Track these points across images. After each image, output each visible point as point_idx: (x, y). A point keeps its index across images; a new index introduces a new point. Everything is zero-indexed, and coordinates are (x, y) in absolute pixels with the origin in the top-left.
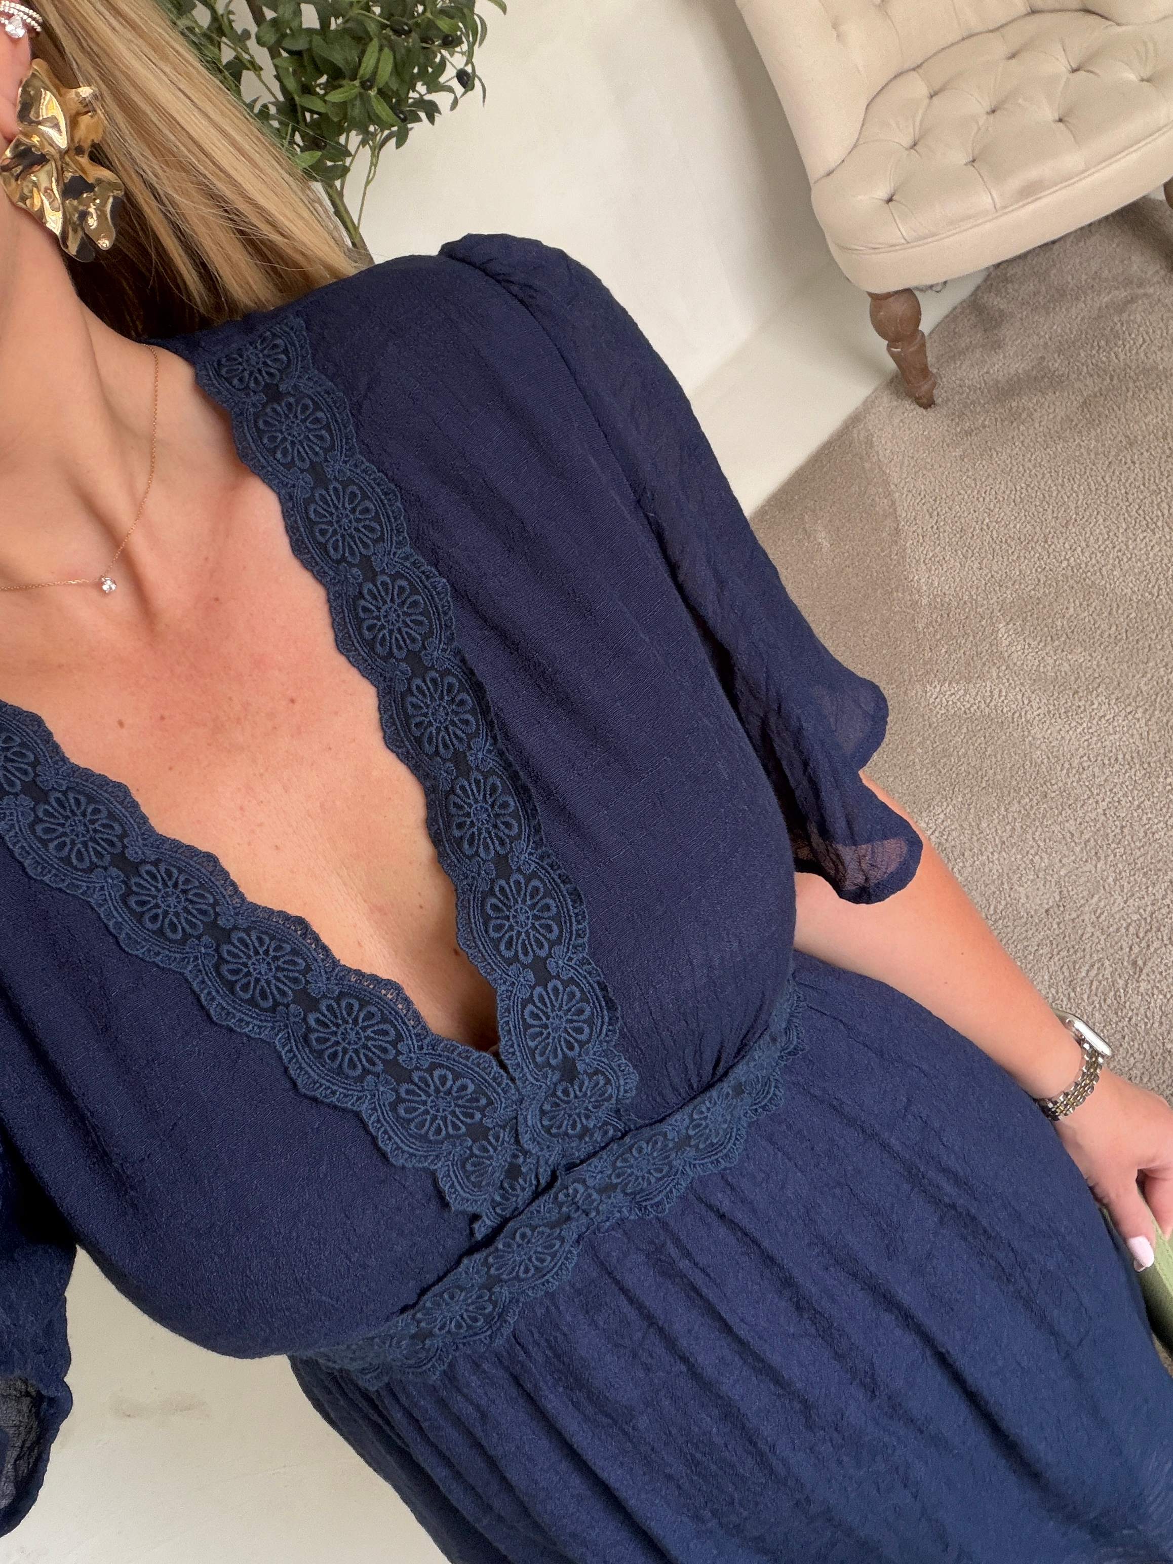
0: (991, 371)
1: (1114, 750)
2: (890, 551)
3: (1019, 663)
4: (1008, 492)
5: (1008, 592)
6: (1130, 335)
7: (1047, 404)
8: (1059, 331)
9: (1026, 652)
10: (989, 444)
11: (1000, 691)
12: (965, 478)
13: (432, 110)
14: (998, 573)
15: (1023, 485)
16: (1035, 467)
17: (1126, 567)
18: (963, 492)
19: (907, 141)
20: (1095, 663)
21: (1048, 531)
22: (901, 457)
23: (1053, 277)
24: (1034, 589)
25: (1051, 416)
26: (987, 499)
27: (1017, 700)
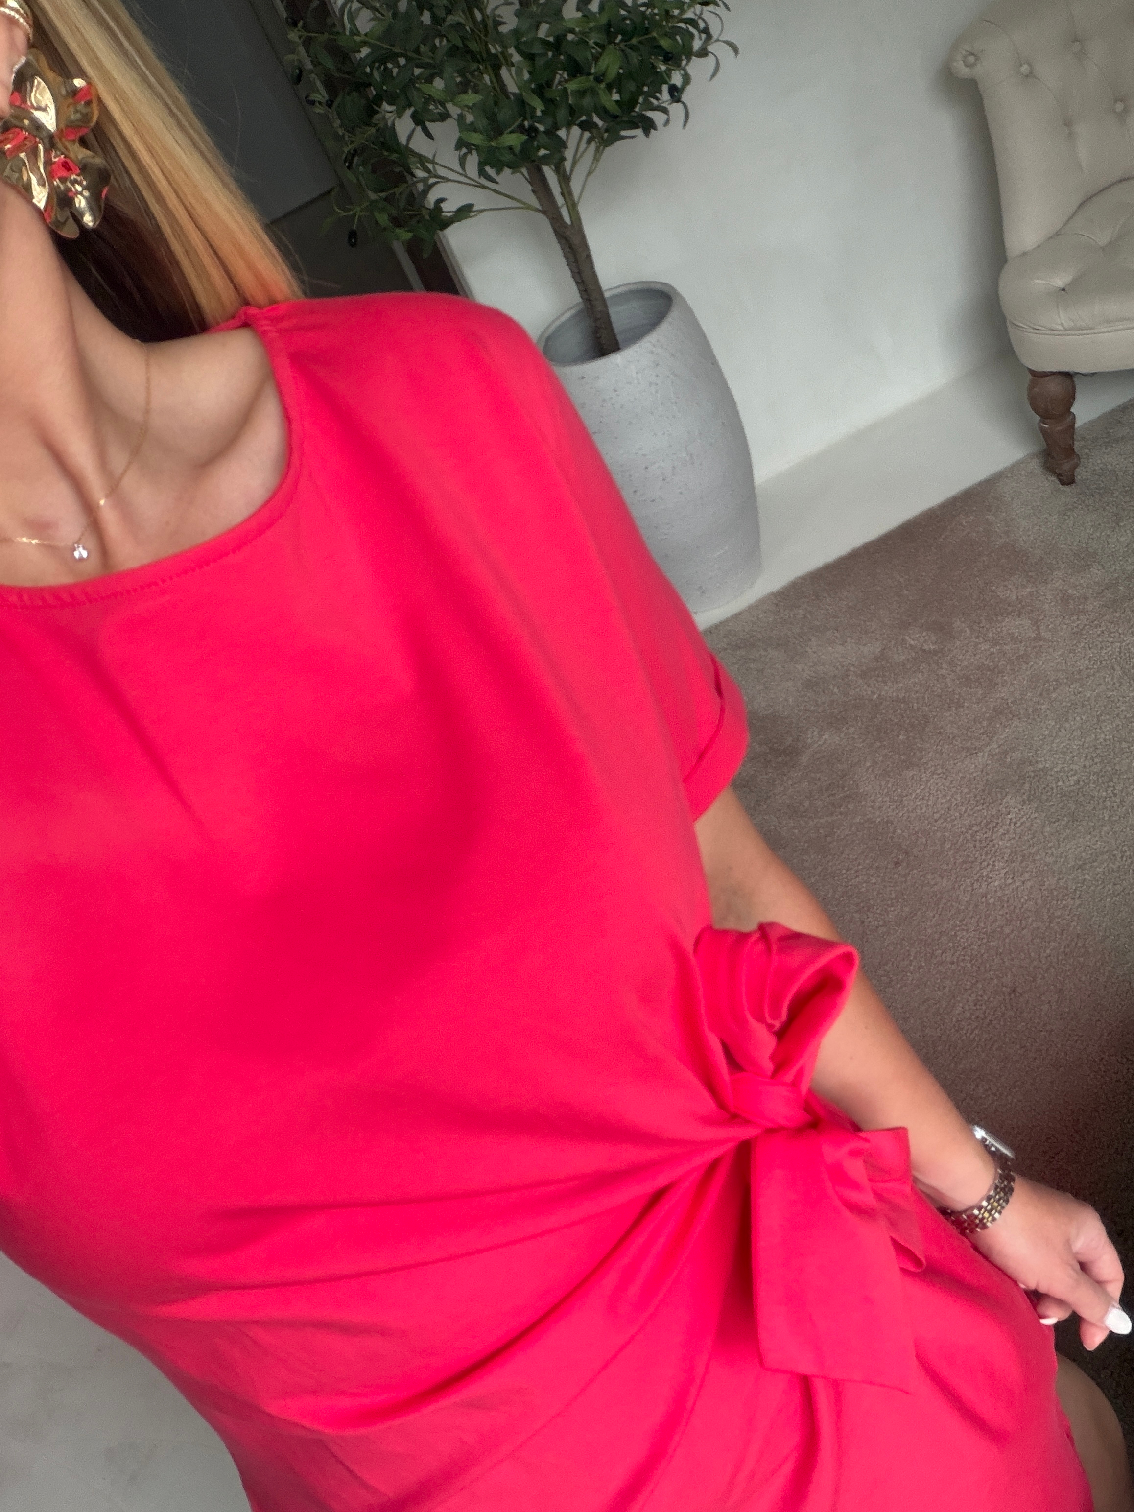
13: (648, 126)
19: (1103, 242)
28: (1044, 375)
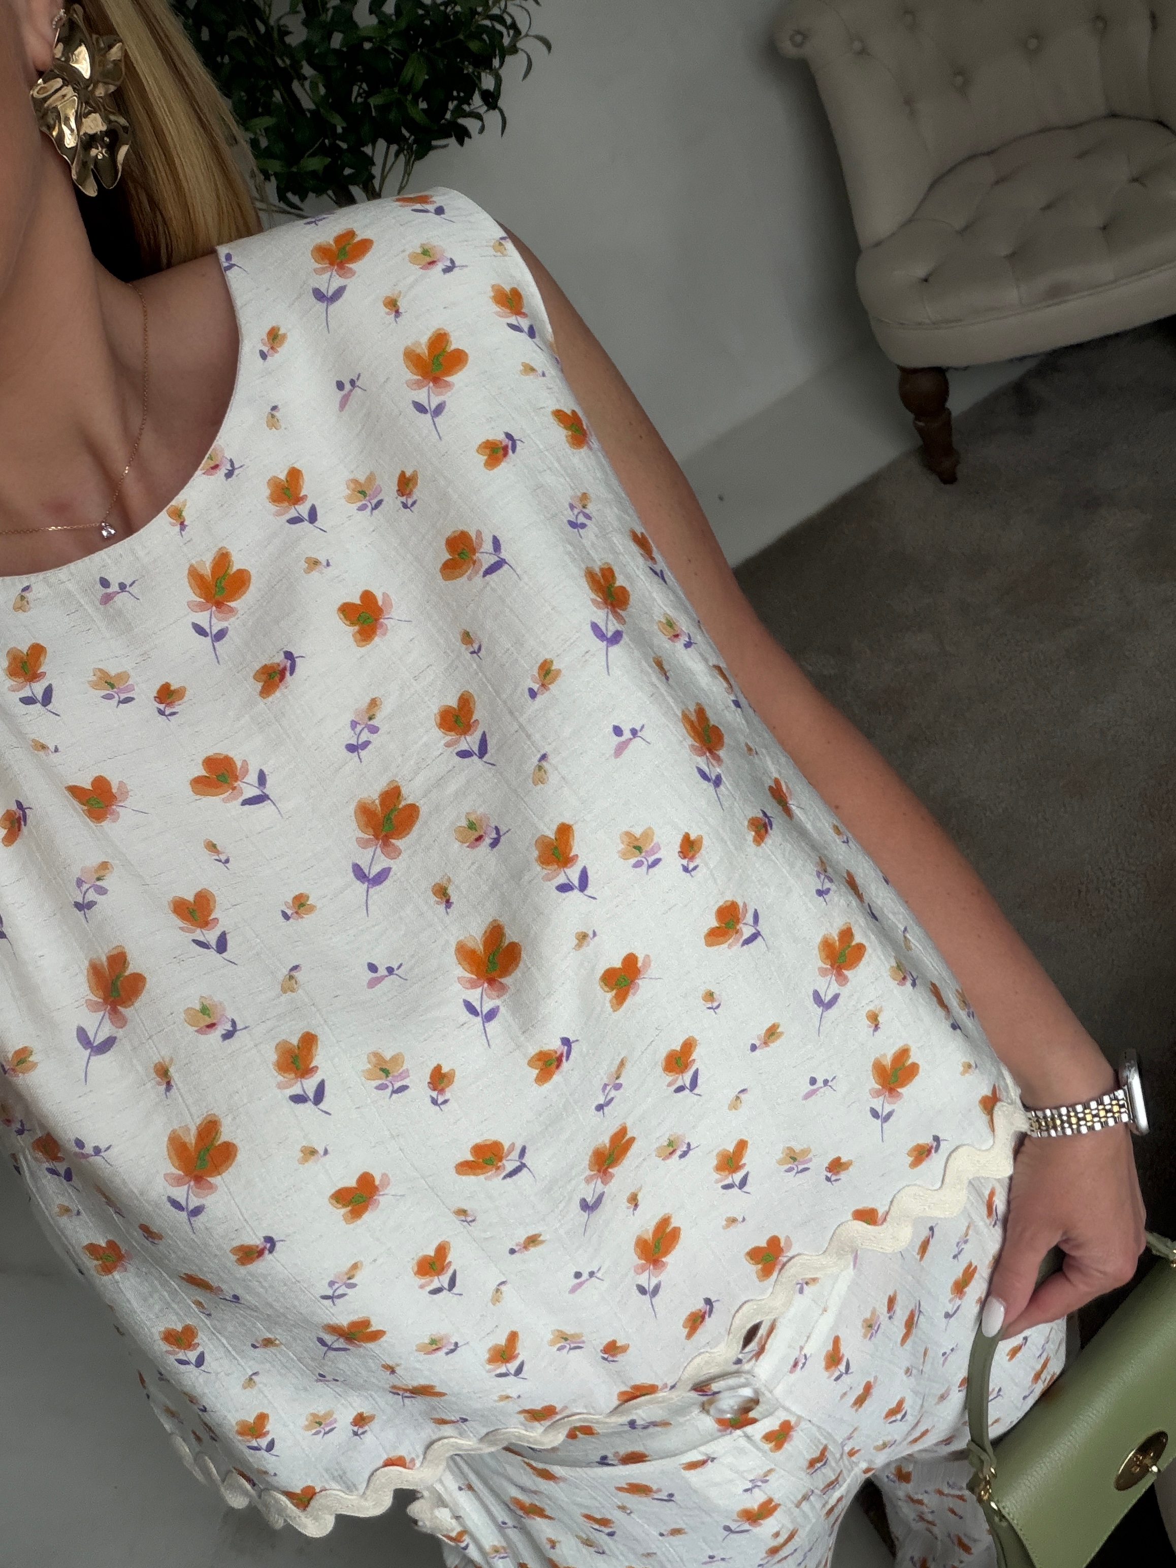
19: (959, 224)
23: (1099, 373)
28: (915, 371)
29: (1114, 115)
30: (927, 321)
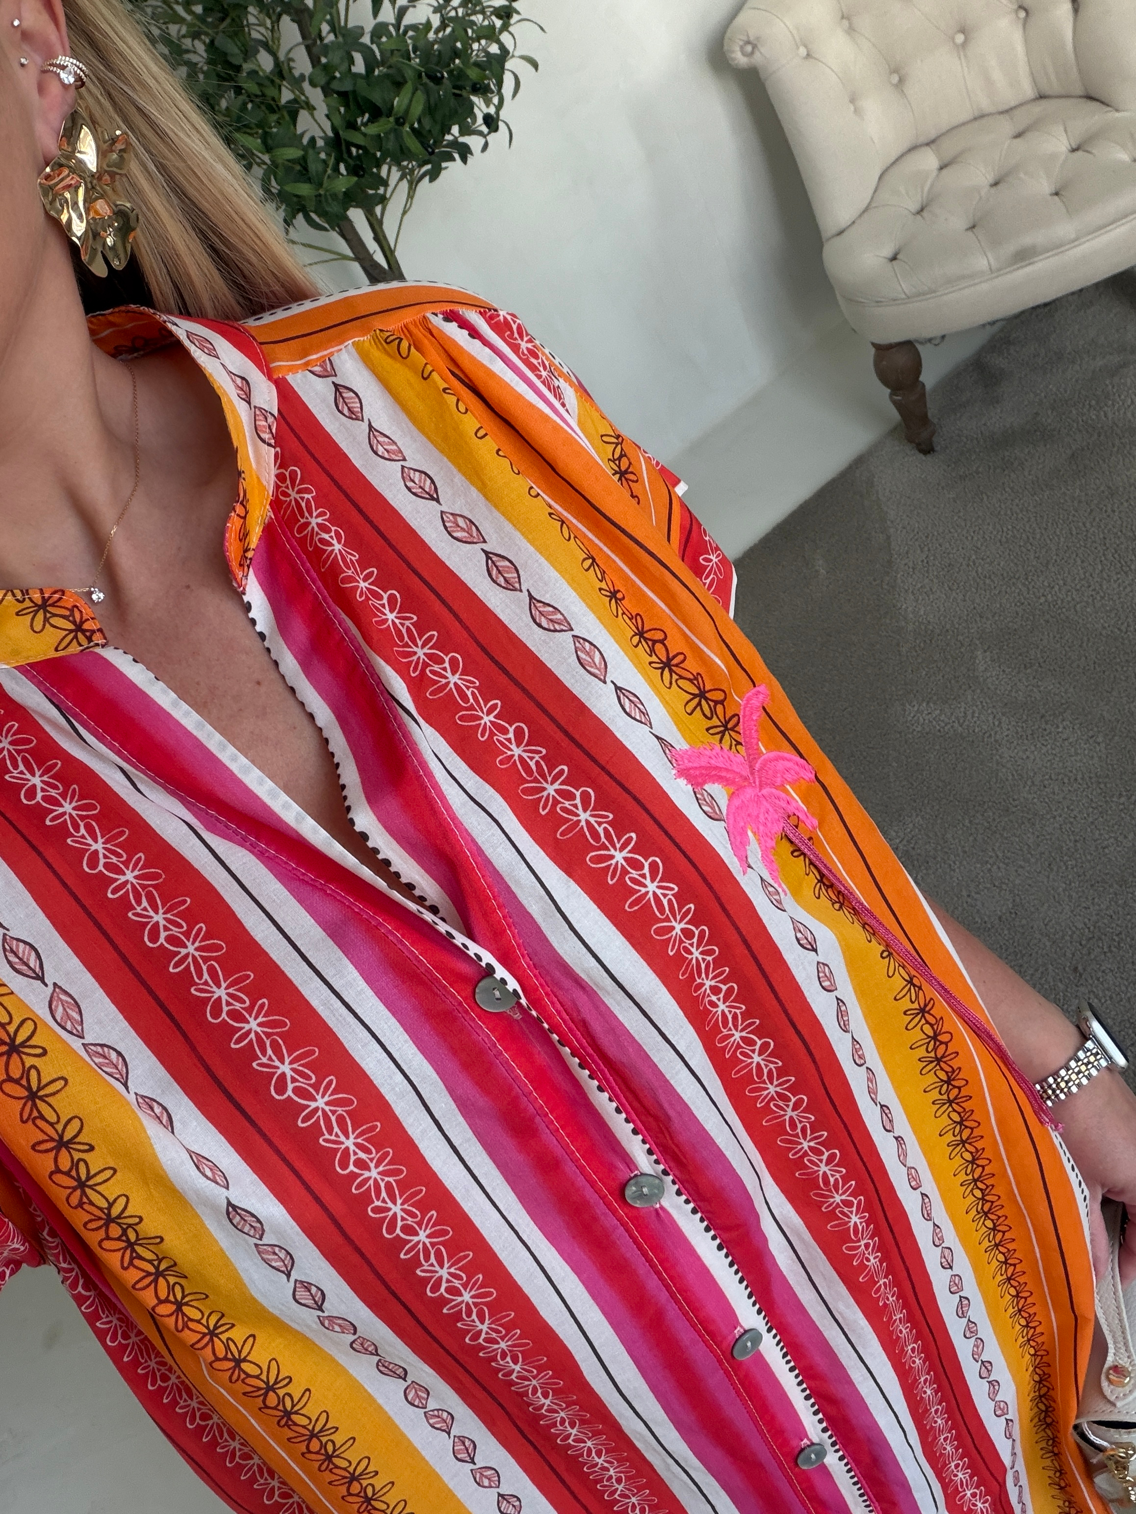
0: (989, 424)
1: (1074, 771)
2: (882, 581)
3: (992, 688)
4: (995, 533)
5: (989, 622)
6: (1119, 396)
7: (1037, 455)
8: (1054, 389)
9: (1001, 677)
10: (981, 488)
11: (974, 712)
12: (956, 518)
13: (465, 151)
14: (979, 605)
15: (1010, 527)
16: (1021, 511)
17: (1098, 605)
18: (952, 530)
19: (914, 206)
20: (1063, 690)
21: (1029, 568)
22: (898, 497)
23: (1052, 340)
24: (1012, 622)
25: (1041, 466)
26: (976, 538)
27: (988, 721)
28: (890, 347)
29: (1042, 97)
30: (904, 296)
